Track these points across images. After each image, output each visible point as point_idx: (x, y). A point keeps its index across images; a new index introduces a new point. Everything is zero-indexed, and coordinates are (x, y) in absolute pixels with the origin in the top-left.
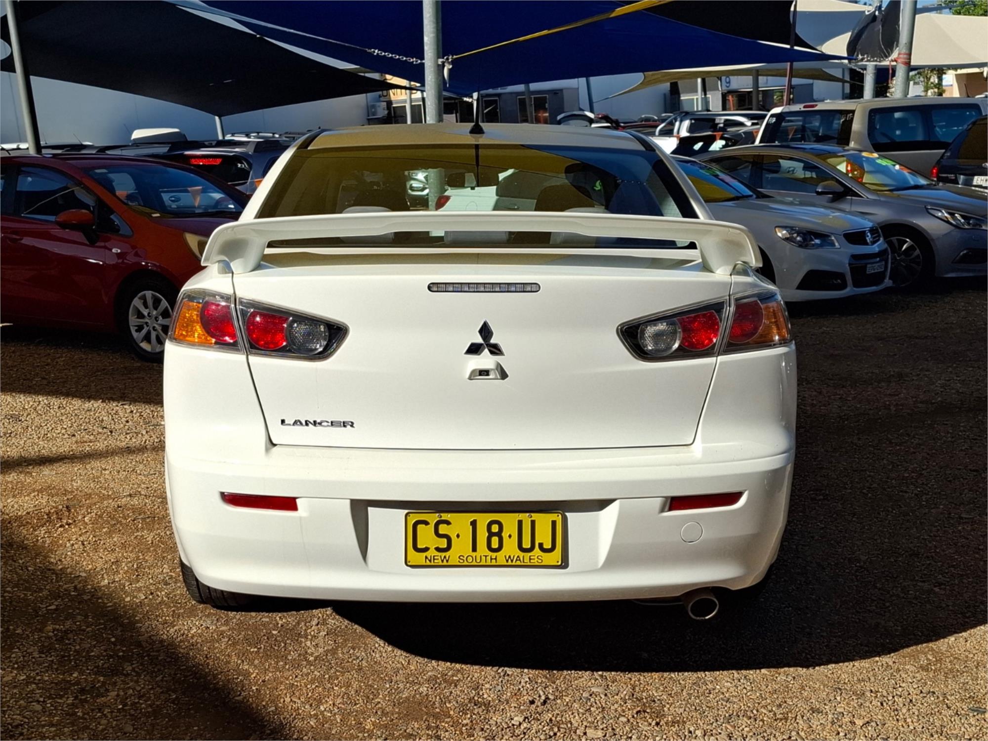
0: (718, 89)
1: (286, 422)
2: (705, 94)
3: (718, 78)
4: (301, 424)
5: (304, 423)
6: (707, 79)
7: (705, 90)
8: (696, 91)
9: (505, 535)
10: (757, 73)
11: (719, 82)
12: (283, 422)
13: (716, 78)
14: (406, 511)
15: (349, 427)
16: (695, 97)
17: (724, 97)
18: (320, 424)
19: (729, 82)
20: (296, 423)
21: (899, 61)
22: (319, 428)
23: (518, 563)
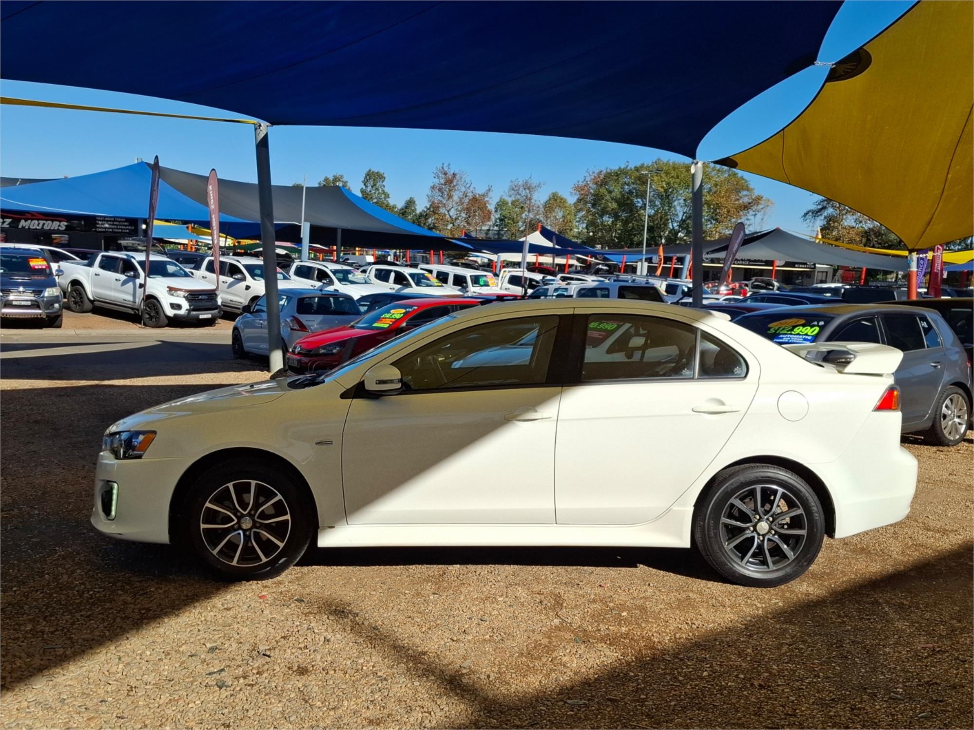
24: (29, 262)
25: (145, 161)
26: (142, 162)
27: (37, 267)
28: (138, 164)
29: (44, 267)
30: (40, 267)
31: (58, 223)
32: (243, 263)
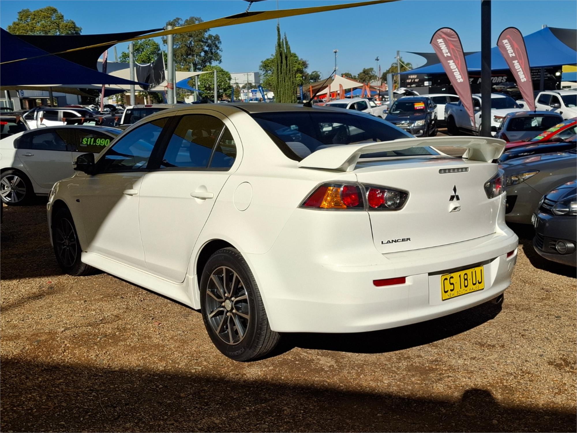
0: (17, 97)
1: (384, 242)
2: (10, 99)
3: (16, 90)
4: (390, 242)
5: (391, 241)
6: (10, 91)
7: (9, 97)
8: (5, 97)
9: (468, 279)
10: (51, 90)
11: (18, 93)
12: (382, 242)
13: (15, 91)
14: (441, 275)
15: (408, 241)
16: (4, 100)
17: (21, 100)
18: (397, 241)
19: (23, 93)
20: (389, 242)
21: (169, 87)
22: (397, 243)
23: (473, 291)
24: (414, 105)
25: (548, 26)
26: (547, 27)
27: (418, 108)
28: (544, 29)
29: (422, 108)
30: (420, 108)
31: (501, 78)
32: (562, 95)
